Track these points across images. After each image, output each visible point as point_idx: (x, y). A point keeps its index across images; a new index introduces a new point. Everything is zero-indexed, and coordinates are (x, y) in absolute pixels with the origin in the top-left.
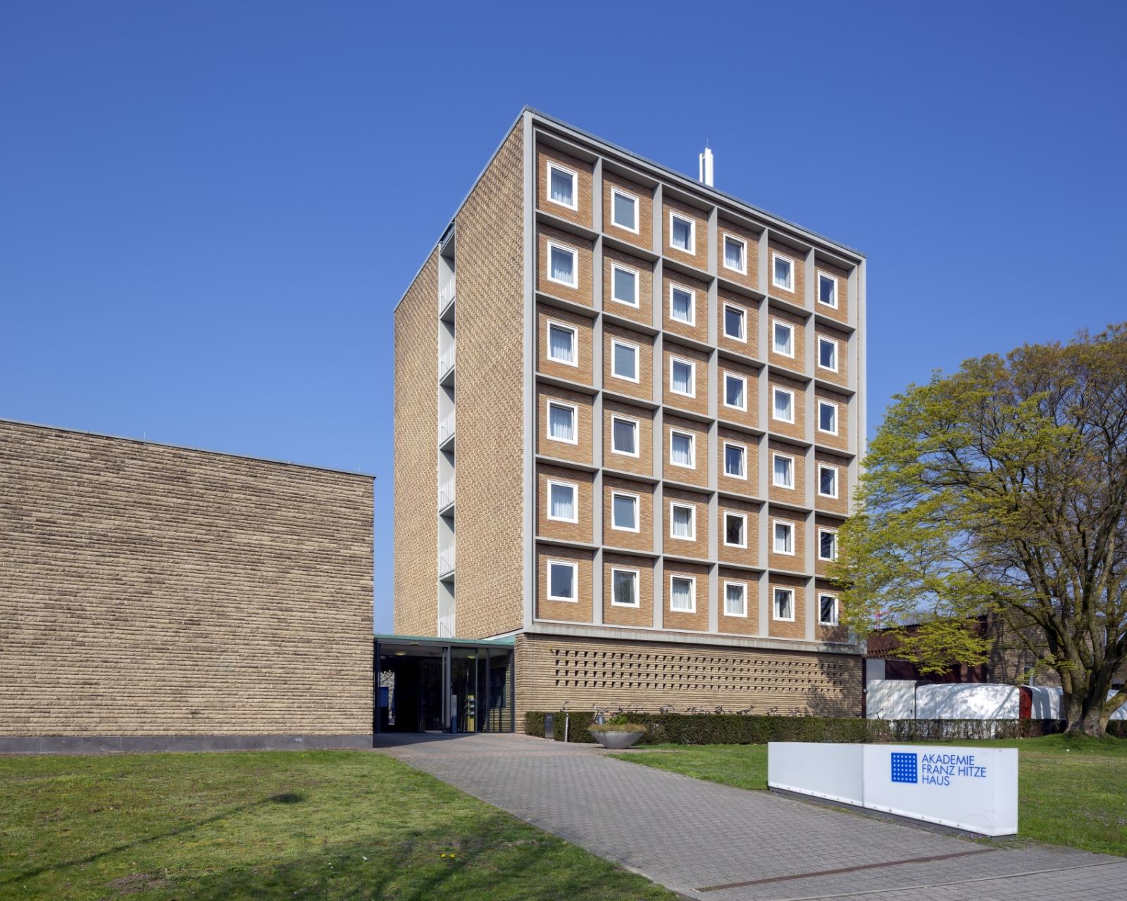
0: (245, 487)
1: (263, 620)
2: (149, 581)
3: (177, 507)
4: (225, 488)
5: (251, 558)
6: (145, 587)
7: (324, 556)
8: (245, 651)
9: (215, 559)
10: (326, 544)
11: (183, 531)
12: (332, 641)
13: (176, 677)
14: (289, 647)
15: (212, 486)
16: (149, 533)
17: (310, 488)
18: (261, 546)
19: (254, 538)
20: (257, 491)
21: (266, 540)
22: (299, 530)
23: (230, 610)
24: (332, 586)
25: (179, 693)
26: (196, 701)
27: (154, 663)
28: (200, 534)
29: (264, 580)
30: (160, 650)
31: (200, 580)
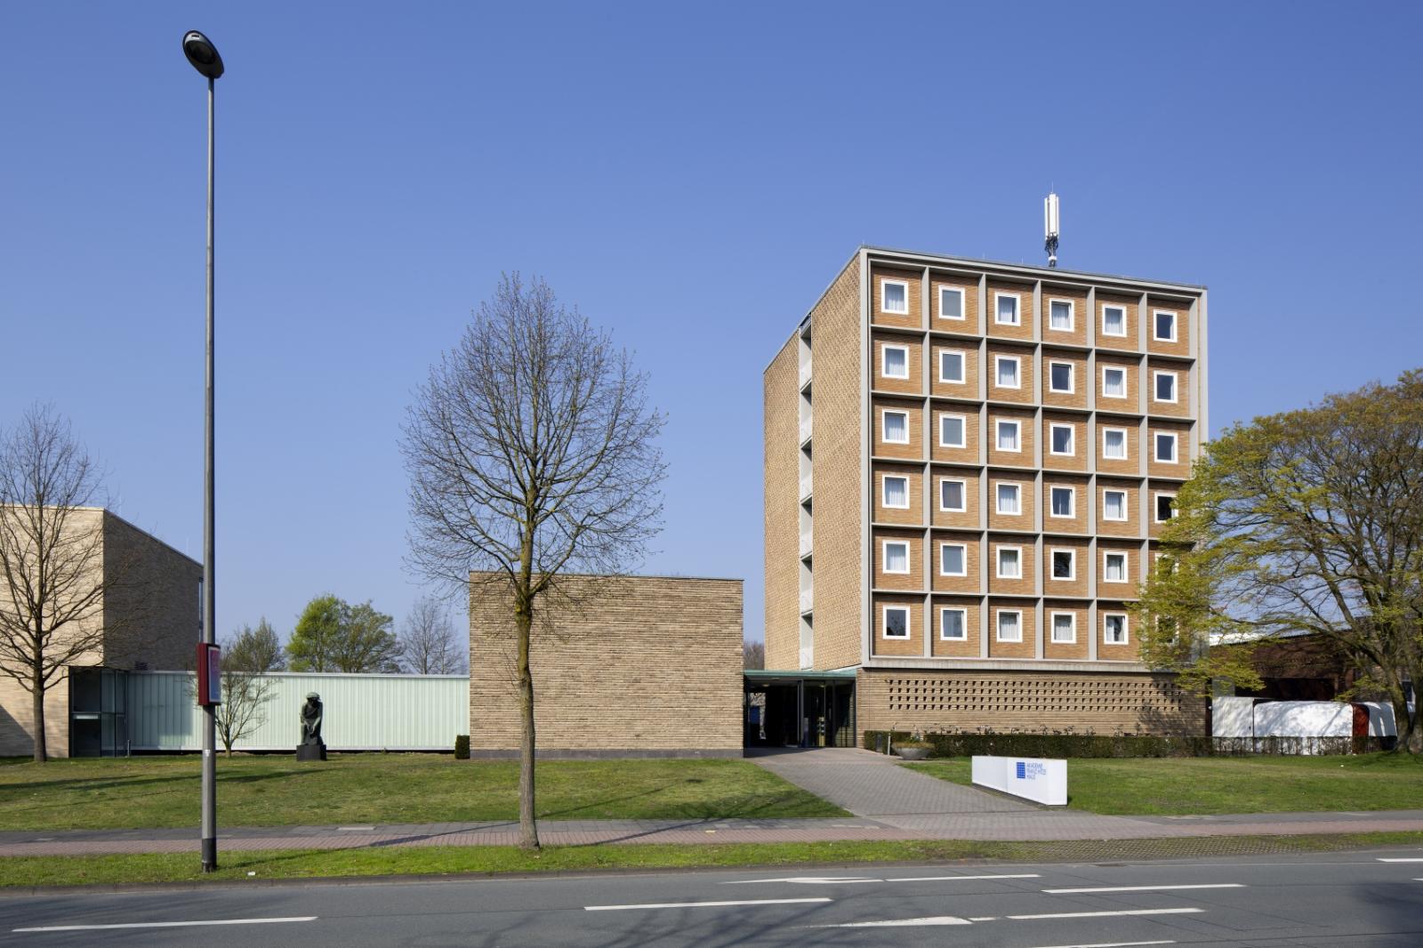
0: (665, 596)
1: (676, 678)
2: (613, 658)
3: (628, 612)
4: (654, 598)
5: (669, 639)
6: (611, 661)
7: (712, 635)
8: (665, 697)
9: (648, 642)
10: (713, 626)
11: (631, 627)
12: (717, 689)
13: (628, 714)
14: (691, 694)
15: (646, 597)
16: (612, 629)
17: (704, 592)
18: (674, 632)
19: (671, 627)
20: (671, 597)
21: (677, 627)
22: (697, 619)
23: (657, 672)
24: (717, 653)
25: (629, 724)
26: (639, 728)
27: (616, 706)
28: (640, 627)
29: (677, 653)
30: (619, 698)
31: (640, 656)
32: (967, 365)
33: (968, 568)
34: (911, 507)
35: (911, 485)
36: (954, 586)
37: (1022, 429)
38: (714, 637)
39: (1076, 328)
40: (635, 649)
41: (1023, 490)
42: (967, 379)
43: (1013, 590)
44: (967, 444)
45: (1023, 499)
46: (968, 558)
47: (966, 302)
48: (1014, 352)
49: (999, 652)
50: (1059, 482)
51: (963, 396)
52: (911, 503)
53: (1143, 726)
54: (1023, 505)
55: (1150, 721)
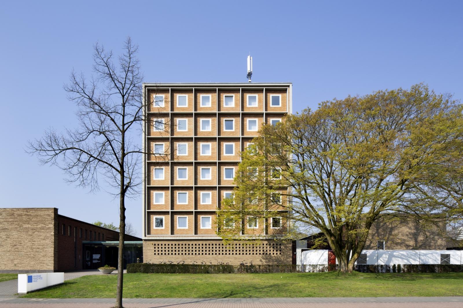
0: (25, 215)
1: (29, 244)
2: (7, 237)
3: (12, 221)
4: (21, 215)
5: (27, 230)
6: (6, 239)
7: (42, 228)
8: (25, 251)
9: (19, 231)
10: (43, 225)
11: (13, 226)
12: (44, 248)
13: (12, 257)
14: (35, 250)
15: (19, 215)
16: (7, 227)
17: (39, 213)
19: (27, 226)
20: (28, 215)
21: (30, 226)
22: (37, 223)
23: (22, 242)
24: (44, 235)
25: (12, 261)
26: (16, 262)
27: (8, 255)
28: (16, 226)
29: (29, 235)
30: (9, 252)
31: (16, 236)
32: (188, 124)
33: (189, 201)
34: (165, 179)
35: (165, 171)
36: (183, 208)
37: (212, 146)
38: (43, 229)
39: (235, 105)
40: (15, 234)
41: (212, 170)
42: (189, 129)
43: (207, 209)
44: (188, 154)
45: (212, 173)
46: (189, 197)
47: (188, 100)
48: (209, 117)
49: (202, 232)
50: (228, 166)
51: (187, 136)
52: (165, 177)
53: (264, 261)
54: (212, 176)
55: (267, 259)
